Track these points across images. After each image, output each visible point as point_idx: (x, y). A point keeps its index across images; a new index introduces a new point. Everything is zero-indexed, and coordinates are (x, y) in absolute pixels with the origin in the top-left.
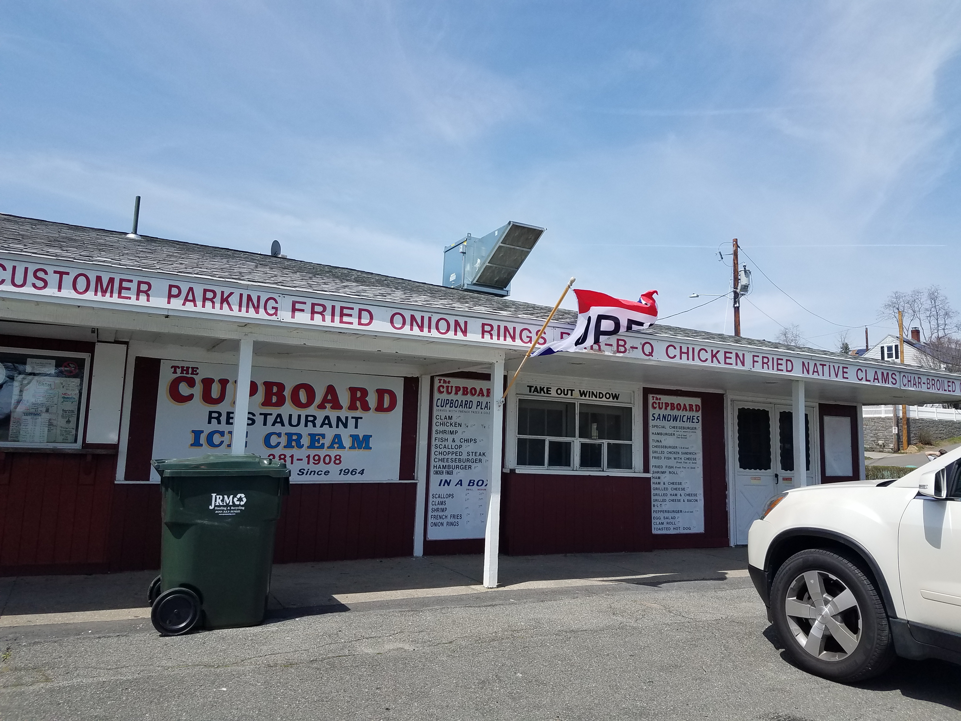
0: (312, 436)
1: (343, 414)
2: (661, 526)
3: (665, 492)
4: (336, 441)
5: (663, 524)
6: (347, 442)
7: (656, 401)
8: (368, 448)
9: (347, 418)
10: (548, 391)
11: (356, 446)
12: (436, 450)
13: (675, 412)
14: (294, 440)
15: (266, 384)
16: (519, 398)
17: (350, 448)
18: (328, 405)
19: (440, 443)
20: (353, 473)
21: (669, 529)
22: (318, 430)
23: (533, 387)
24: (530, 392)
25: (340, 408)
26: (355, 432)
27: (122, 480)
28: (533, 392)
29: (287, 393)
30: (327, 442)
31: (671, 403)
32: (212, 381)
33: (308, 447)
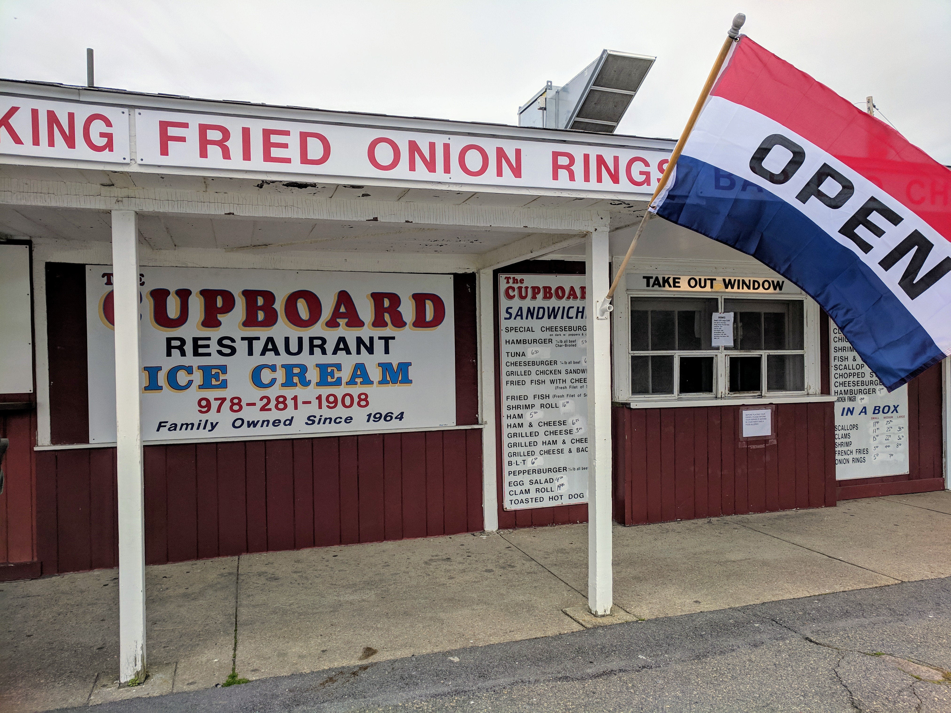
0: (322, 368)
1: (365, 333)
2: (524, 497)
3: (533, 439)
4: (359, 373)
5: (528, 491)
6: (375, 374)
7: (513, 285)
8: (407, 381)
9: (371, 339)
10: (675, 282)
11: (388, 379)
12: (836, 372)
13: (554, 302)
14: (296, 375)
15: (247, 293)
16: (632, 296)
17: (380, 383)
18: (342, 322)
19: (840, 363)
20: (388, 417)
21: (542, 499)
22: (329, 359)
23: (652, 278)
24: (648, 285)
25: (360, 324)
26: (386, 359)
27: (47, 445)
28: (653, 286)
29: (279, 306)
30: (345, 374)
31: (545, 288)
32: (166, 293)
33: (318, 384)
